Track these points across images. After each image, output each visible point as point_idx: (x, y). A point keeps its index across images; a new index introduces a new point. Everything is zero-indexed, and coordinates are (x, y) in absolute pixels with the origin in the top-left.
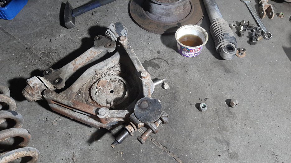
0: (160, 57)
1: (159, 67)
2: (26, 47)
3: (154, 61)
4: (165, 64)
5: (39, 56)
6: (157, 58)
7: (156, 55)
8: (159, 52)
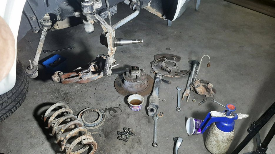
0: (119, 107)
1: (116, 112)
2: (57, 88)
3: (115, 108)
4: (120, 111)
5: (62, 94)
6: (117, 108)
7: (118, 106)
8: (120, 105)
